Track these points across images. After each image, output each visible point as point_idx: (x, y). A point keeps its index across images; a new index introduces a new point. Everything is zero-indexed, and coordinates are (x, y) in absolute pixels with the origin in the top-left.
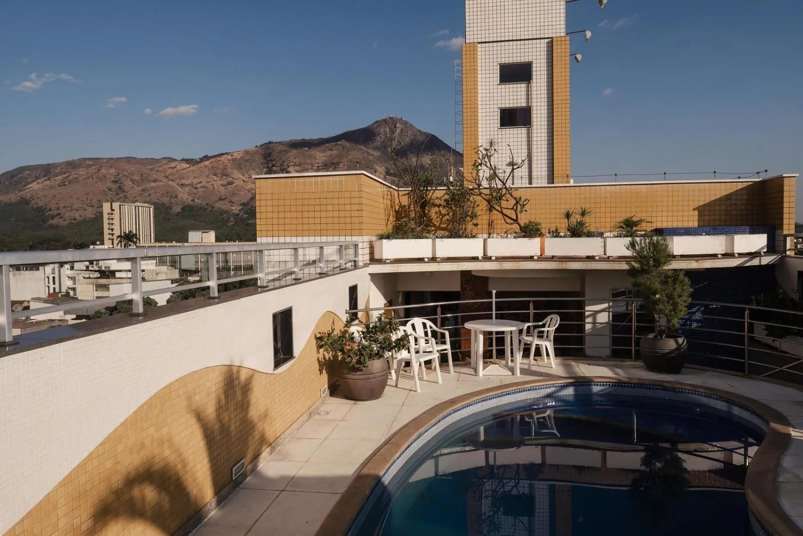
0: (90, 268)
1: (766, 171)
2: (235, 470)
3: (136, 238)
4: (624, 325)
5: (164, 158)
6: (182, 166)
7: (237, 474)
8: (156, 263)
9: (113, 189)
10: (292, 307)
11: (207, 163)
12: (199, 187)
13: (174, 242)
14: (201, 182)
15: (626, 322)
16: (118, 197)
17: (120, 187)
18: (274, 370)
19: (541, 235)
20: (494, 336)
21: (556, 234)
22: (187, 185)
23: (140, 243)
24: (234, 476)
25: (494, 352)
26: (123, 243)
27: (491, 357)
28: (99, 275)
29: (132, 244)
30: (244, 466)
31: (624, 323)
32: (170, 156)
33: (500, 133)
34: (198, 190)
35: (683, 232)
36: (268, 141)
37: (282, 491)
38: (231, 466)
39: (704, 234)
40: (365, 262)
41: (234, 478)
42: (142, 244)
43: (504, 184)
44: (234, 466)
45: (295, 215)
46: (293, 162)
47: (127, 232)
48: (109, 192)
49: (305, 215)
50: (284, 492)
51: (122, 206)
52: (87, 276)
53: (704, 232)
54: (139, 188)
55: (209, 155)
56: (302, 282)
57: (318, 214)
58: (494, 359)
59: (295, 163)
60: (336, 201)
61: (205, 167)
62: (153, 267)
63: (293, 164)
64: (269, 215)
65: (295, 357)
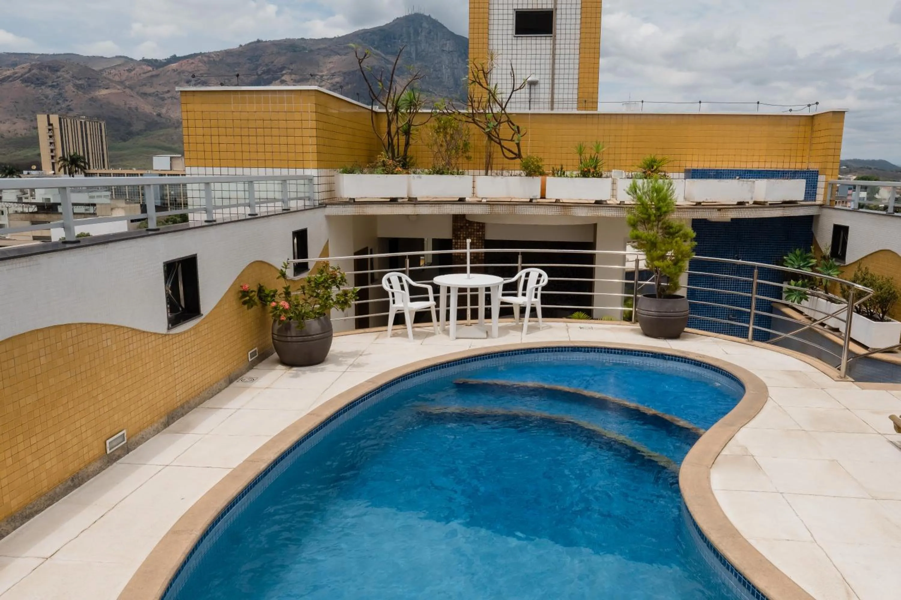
0: (24, 200)
1: (817, 103)
2: (110, 443)
3: (85, 163)
4: (646, 285)
5: (117, 57)
6: (142, 68)
7: (113, 448)
8: (112, 195)
9: (50, 97)
10: (196, 255)
11: (174, 66)
12: (166, 97)
13: (135, 169)
14: (168, 91)
15: (650, 281)
16: (58, 107)
17: (60, 94)
18: (169, 329)
19: (542, 174)
20: (469, 294)
21: (560, 172)
22: (150, 95)
23: (89, 168)
24: (108, 450)
25: (469, 313)
26: (67, 168)
27: (465, 318)
28: (36, 210)
29: (79, 170)
30: (124, 438)
31: (647, 282)
32: (125, 55)
33: (514, 42)
34: (166, 102)
35: (714, 175)
36: (256, 40)
37: (167, 465)
38: (104, 438)
39: (737, 177)
40: (320, 202)
41: (108, 452)
42: (91, 171)
43: (503, 109)
44: (108, 439)
45: (231, 140)
46: (289, 69)
47: (72, 154)
48: (45, 100)
49: (245, 140)
50: (168, 467)
51: (62, 120)
52: (20, 209)
53: (738, 176)
54: (86, 96)
55: (177, 56)
56: (216, 225)
57: (260, 140)
58: (469, 320)
59: (292, 70)
60: (283, 124)
61: (174, 71)
62: (107, 201)
63: (290, 71)
64: (200, 139)
65: (202, 315)
